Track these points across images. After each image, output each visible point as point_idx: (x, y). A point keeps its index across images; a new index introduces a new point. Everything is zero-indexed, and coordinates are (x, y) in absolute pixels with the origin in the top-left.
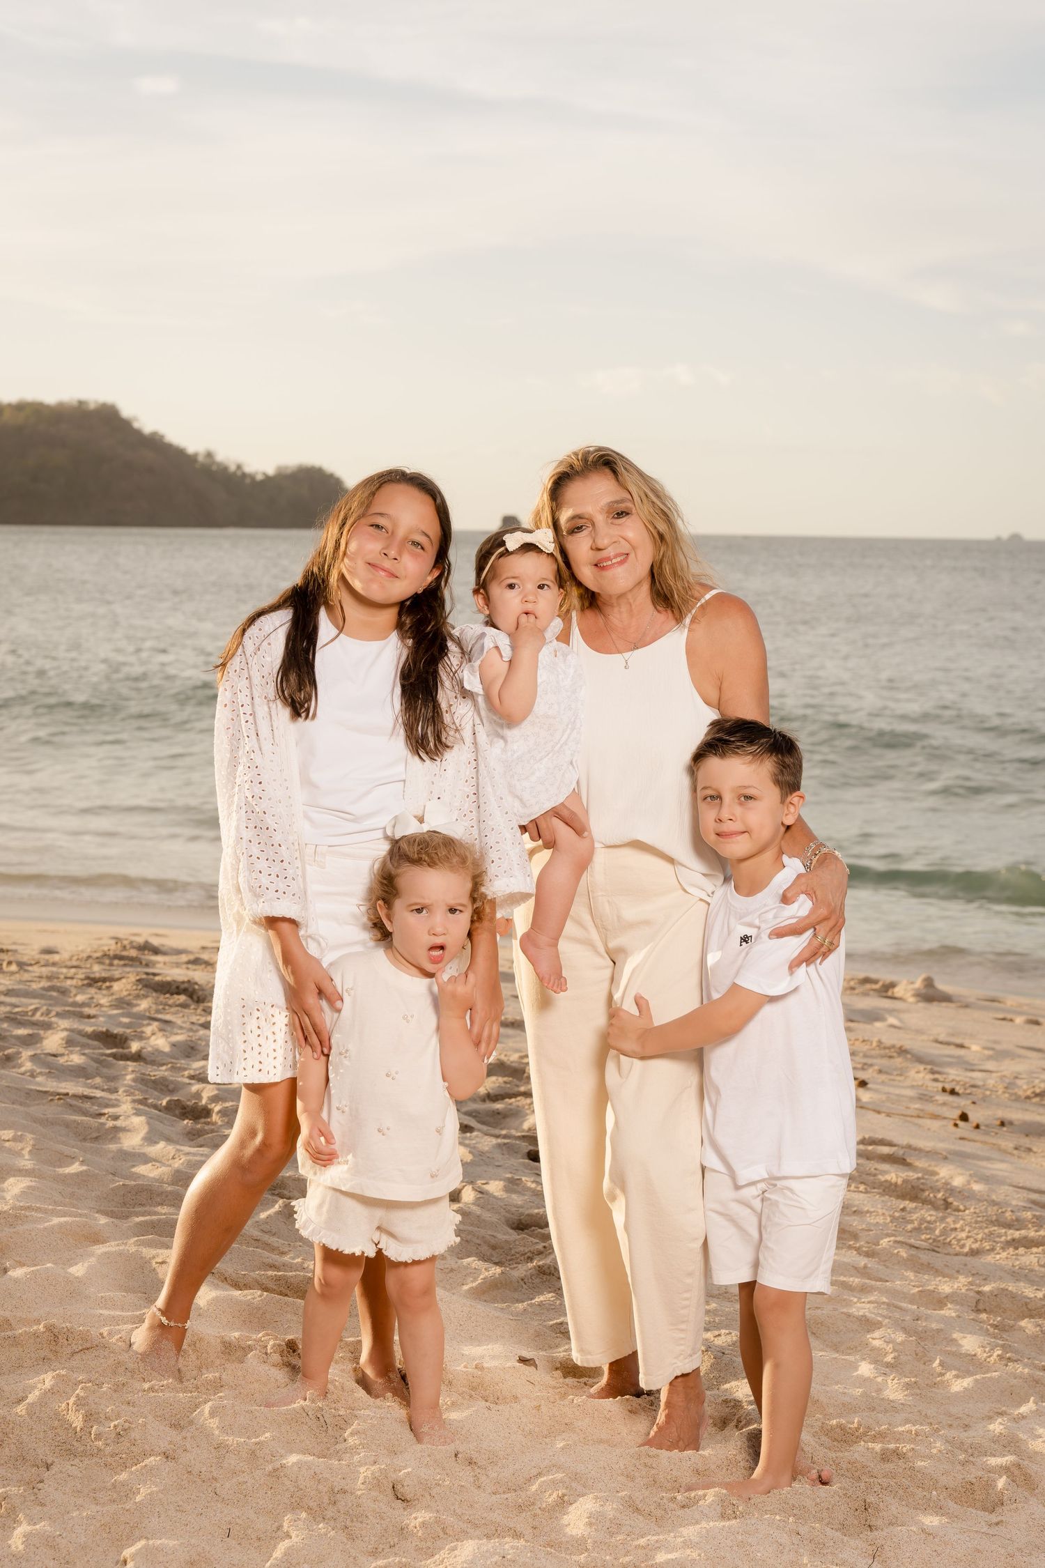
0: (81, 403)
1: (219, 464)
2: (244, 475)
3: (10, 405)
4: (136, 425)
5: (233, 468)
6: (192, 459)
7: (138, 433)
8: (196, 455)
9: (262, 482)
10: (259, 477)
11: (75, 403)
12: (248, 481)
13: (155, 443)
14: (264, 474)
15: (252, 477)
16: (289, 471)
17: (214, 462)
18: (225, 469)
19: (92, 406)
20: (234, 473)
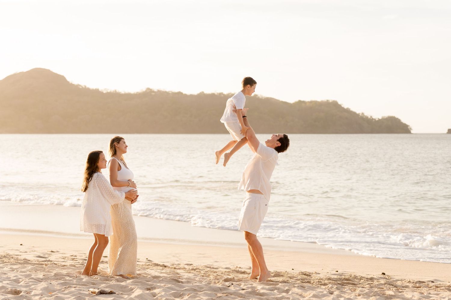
0: (327, 100)
1: (365, 116)
2: (373, 119)
3: (308, 102)
4: (343, 106)
5: (369, 117)
6: (358, 115)
7: (343, 108)
8: (359, 114)
9: (378, 121)
10: (377, 119)
11: (326, 101)
12: (374, 120)
13: (348, 111)
14: (378, 119)
15: (375, 120)
16: (385, 118)
17: (364, 116)
18: (367, 117)
19: (331, 101)
20: (370, 118)
